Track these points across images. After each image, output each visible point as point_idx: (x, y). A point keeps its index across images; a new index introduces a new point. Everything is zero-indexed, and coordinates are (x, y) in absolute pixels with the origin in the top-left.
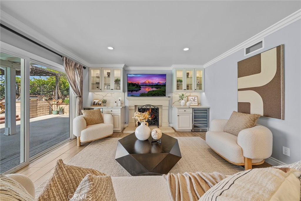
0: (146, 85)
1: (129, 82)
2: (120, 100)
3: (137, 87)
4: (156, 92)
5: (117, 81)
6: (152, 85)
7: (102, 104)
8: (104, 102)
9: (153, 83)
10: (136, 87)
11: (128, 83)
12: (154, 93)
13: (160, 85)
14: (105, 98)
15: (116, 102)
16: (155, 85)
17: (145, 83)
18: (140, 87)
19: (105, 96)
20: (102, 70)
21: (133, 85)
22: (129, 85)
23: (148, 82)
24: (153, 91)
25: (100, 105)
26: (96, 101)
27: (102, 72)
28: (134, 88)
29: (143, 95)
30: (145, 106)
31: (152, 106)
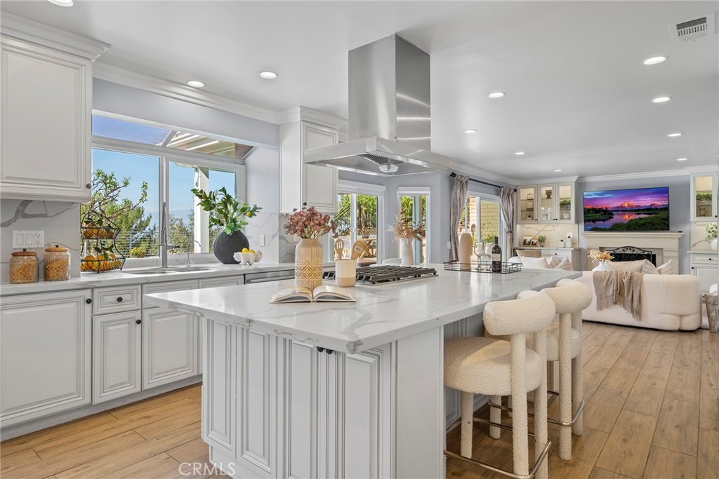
0: (623, 211)
1: (588, 207)
2: (569, 237)
3: (605, 214)
4: (648, 221)
5: (565, 205)
6: (638, 210)
7: (538, 244)
8: (542, 240)
9: (639, 206)
10: (602, 215)
11: (584, 208)
12: (642, 222)
13: (656, 209)
14: (542, 234)
15: (562, 241)
16: (643, 210)
17: (621, 207)
18: (612, 214)
19: (542, 230)
20: (537, 188)
21: (596, 211)
22: (587, 212)
23: (629, 205)
24: (641, 219)
25: (535, 244)
26: (528, 239)
27: (537, 191)
28: (598, 216)
29: (617, 228)
30: (621, 250)
31: (636, 250)
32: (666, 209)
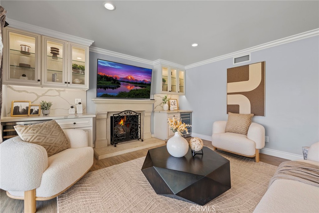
0: (127, 82)
1: (101, 74)
2: (80, 103)
3: (114, 83)
4: (141, 92)
5: (77, 69)
6: (136, 83)
7: (41, 112)
8: (45, 107)
9: (137, 80)
10: (112, 83)
11: (98, 75)
12: (138, 92)
13: (146, 84)
14: (47, 100)
15: (72, 107)
16: (139, 83)
17: (126, 78)
18: (119, 84)
19: (43, 95)
21: (108, 79)
22: (100, 78)
23: (131, 78)
24: (137, 90)
25: (37, 113)
26: (23, 106)
28: (109, 83)
29: (122, 96)
31: (133, 113)
32: (150, 85)
